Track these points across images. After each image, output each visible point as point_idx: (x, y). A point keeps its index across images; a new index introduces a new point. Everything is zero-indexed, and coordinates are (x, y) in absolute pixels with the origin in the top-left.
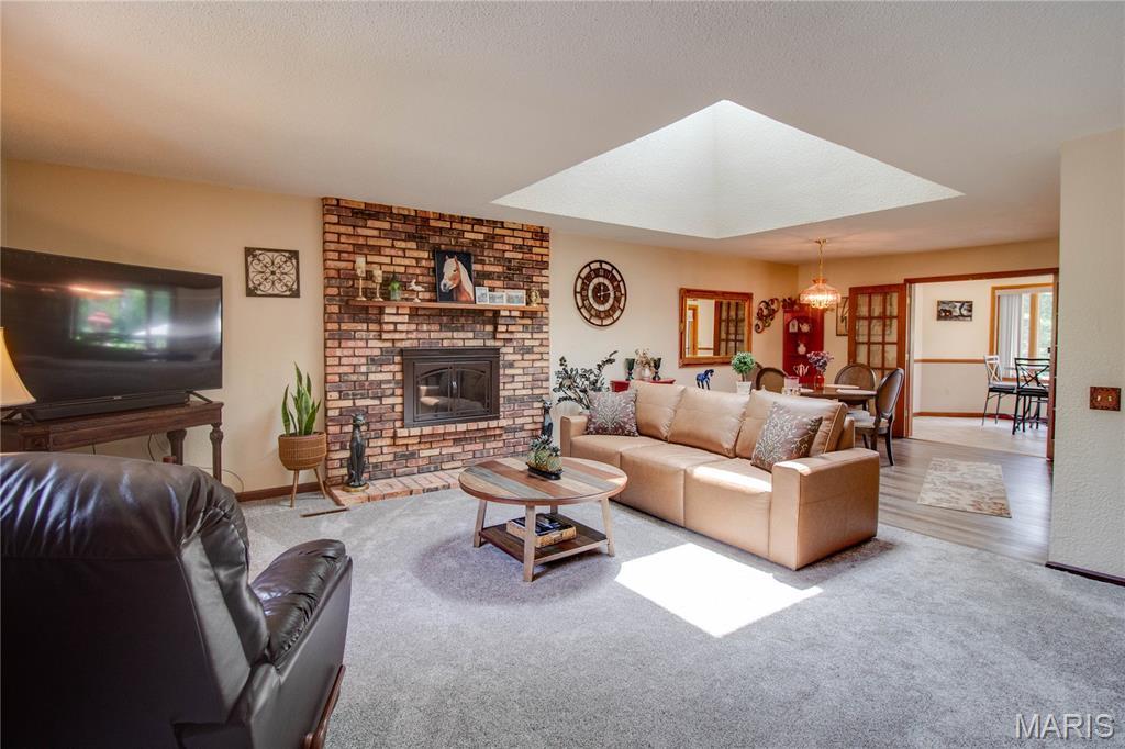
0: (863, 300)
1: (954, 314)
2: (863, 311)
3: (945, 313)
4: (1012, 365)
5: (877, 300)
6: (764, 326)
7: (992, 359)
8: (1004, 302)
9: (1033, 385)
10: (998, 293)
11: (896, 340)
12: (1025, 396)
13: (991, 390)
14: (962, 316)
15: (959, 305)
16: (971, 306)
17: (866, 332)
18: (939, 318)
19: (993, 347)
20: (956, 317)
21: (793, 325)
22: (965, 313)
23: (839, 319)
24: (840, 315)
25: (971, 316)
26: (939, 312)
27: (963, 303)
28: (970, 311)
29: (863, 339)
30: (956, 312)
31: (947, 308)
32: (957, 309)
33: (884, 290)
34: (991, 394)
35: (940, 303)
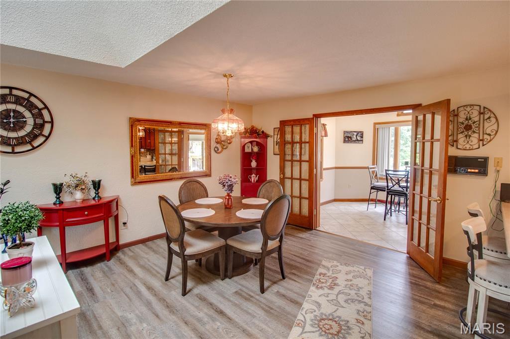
0: (288, 129)
1: (353, 139)
2: (288, 137)
3: (348, 138)
4: (384, 174)
5: (297, 129)
6: (223, 148)
7: (374, 168)
8: (380, 132)
9: (396, 188)
10: (377, 126)
11: (308, 159)
12: (392, 195)
13: (372, 188)
14: (358, 140)
15: (355, 134)
16: (362, 134)
17: (290, 153)
18: (345, 141)
19: (375, 161)
20: (354, 141)
21: (248, 147)
22: (359, 138)
23: (275, 143)
24: (275, 140)
25: (362, 141)
26: (345, 138)
27: (358, 133)
28: (362, 137)
29: (288, 157)
30: (354, 138)
31: (349, 136)
32: (355, 136)
33: (300, 122)
34: (372, 191)
35: (345, 132)
